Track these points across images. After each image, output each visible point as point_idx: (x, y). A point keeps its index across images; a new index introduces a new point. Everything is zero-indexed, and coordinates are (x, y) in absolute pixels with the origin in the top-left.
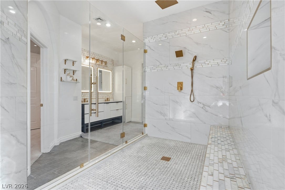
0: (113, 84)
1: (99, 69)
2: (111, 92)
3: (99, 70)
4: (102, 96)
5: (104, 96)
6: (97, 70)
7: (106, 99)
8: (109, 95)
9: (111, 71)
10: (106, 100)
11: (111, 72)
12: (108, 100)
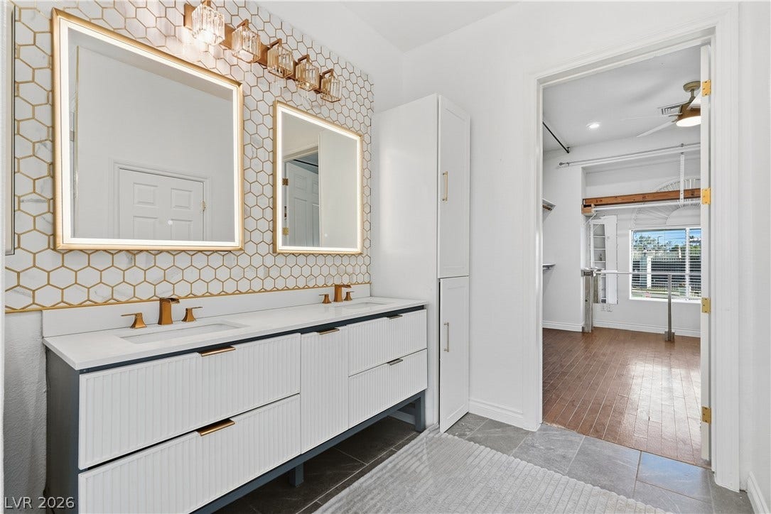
0: (371, 208)
1: (281, 109)
2: (358, 250)
3: (284, 115)
4: (306, 271)
5: (316, 271)
6: (274, 117)
7: (331, 292)
8: (350, 269)
9: (357, 133)
10: (331, 298)
11: (357, 138)
12: (344, 296)
